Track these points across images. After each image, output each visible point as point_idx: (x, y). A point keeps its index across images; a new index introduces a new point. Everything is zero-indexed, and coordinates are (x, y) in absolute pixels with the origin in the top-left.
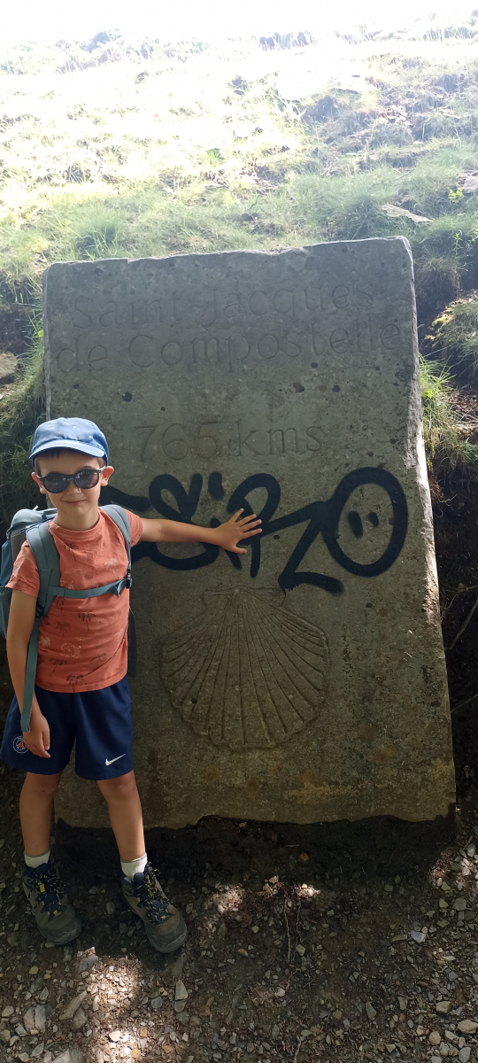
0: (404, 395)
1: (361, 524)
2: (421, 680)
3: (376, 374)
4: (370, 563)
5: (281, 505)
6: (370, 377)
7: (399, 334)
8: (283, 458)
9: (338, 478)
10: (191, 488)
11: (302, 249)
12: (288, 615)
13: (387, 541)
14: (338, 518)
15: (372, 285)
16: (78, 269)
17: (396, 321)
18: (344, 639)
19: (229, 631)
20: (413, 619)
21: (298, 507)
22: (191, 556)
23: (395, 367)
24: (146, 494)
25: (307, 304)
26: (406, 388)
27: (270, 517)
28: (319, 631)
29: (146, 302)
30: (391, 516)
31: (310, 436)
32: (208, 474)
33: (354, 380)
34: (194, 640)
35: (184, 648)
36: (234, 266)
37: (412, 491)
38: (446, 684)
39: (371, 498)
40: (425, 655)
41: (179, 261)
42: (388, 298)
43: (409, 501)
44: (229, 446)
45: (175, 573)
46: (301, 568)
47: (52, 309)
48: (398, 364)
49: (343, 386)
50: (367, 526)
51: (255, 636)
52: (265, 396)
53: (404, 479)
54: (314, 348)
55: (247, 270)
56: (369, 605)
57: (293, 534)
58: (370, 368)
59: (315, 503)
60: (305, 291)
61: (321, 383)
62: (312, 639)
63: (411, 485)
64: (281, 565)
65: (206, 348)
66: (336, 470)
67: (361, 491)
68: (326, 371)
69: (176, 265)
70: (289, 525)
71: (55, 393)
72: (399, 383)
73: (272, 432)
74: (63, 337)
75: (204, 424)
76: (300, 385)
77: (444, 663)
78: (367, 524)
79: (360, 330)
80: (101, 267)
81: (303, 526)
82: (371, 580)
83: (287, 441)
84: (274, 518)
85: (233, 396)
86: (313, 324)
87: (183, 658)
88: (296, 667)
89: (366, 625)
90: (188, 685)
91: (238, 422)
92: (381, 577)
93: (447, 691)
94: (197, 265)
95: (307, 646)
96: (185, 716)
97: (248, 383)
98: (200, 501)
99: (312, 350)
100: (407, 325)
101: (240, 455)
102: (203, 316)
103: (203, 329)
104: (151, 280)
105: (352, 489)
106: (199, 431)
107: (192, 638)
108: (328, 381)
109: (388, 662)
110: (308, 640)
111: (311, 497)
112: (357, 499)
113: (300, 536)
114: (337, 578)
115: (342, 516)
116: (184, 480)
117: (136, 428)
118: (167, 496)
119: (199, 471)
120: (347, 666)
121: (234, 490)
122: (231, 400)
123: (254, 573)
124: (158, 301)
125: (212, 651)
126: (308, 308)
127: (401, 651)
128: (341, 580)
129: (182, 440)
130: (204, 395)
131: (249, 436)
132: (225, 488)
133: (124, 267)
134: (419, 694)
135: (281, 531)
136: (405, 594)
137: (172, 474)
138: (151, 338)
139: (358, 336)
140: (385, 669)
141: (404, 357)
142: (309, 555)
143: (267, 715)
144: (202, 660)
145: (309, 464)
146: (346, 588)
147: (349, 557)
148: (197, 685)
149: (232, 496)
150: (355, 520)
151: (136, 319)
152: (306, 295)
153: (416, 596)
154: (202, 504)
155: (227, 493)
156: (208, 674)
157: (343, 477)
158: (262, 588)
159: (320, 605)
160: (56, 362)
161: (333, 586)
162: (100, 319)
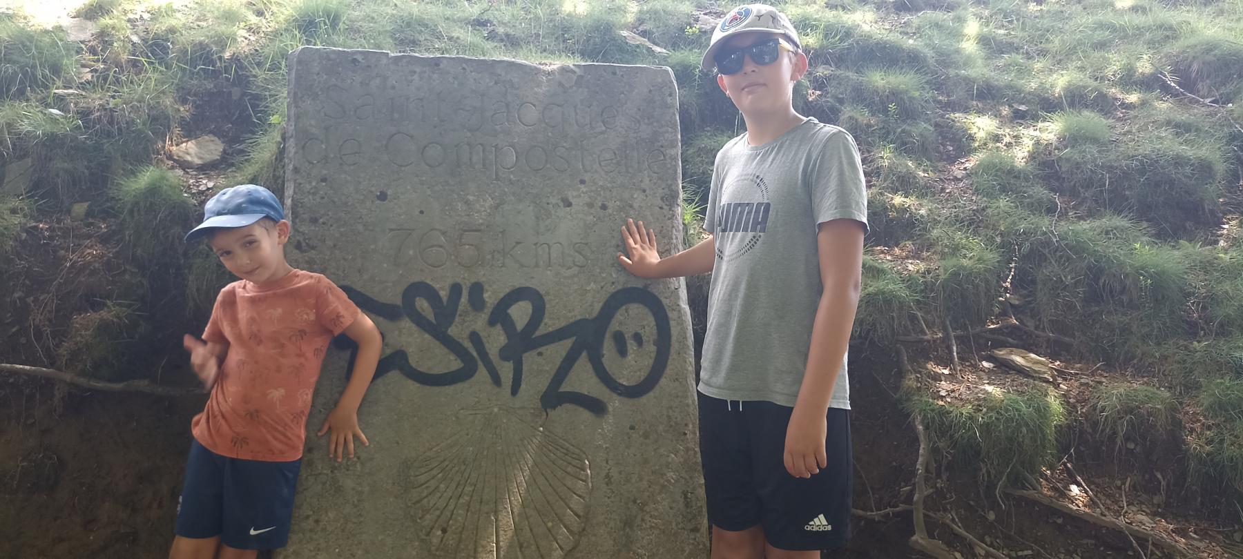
0: (669, 219)
1: (626, 344)
2: (681, 505)
3: (642, 196)
4: (634, 384)
5: (546, 320)
6: (636, 198)
7: (665, 159)
8: (549, 272)
9: (604, 296)
10: (450, 297)
11: (571, 66)
12: (549, 437)
13: (651, 362)
14: (603, 336)
15: (639, 110)
16: (333, 56)
17: (662, 147)
18: (607, 463)
19: (485, 453)
20: (674, 442)
21: (563, 324)
22: (446, 371)
23: (660, 191)
24: (398, 301)
25: (576, 121)
26: (671, 212)
27: (533, 333)
28: (581, 454)
29: (408, 99)
30: (655, 337)
31: (577, 252)
32: (468, 284)
33: (621, 200)
34: (447, 463)
35: (434, 472)
36: (503, 74)
37: (675, 313)
38: (705, 510)
39: (635, 318)
40: (685, 479)
41: (445, 62)
42: (655, 124)
43: (672, 323)
44: (493, 257)
45: (428, 389)
46: (565, 388)
47: (300, 95)
48: (663, 189)
49: (610, 205)
50: (632, 346)
51: (514, 459)
52: (531, 208)
53: (668, 301)
54: (583, 165)
55: (516, 80)
56: (632, 428)
57: (558, 351)
58: (636, 189)
59: (581, 320)
60: (575, 107)
61: (588, 200)
62: (574, 462)
63: (675, 307)
64: (543, 384)
65: (471, 153)
66: (602, 288)
67: (627, 310)
68: (593, 188)
69: (442, 66)
70: (553, 342)
71: (298, 186)
72: (665, 207)
73: (539, 245)
74: (311, 125)
75: (466, 231)
76: (567, 200)
77: (704, 487)
78: (631, 344)
79: (628, 152)
80: (359, 58)
81: (568, 343)
82: (636, 401)
83: (554, 255)
84: (537, 333)
85: (499, 205)
86: (582, 141)
87: (433, 484)
88: (557, 493)
89: (628, 447)
90: (438, 513)
91: (503, 232)
92: (644, 399)
93: (706, 516)
94: (464, 69)
95: (569, 469)
96: (433, 548)
97: (514, 193)
98: (458, 313)
99: (581, 167)
100: (673, 152)
101: (504, 265)
102: (469, 120)
103: (469, 134)
104: (413, 77)
105: (617, 308)
106: (460, 239)
107: (444, 460)
108: (596, 199)
109: (649, 487)
110: (570, 464)
111: (577, 314)
112: (622, 318)
113: (564, 354)
114: (601, 398)
115: (608, 335)
116: (442, 288)
117: (391, 230)
118: (422, 304)
119: (458, 280)
120: (609, 491)
121: (496, 302)
122: (496, 209)
123: (514, 392)
124: (421, 100)
125: (466, 475)
126: (577, 125)
127: (663, 475)
128: (605, 401)
129: (441, 246)
130: (467, 202)
131: (514, 247)
132: (487, 300)
133: (384, 61)
134: (679, 519)
135: (545, 348)
136: (669, 417)
137: (429, 281)
138: (412, 137)
139: (626, 157)
140: (646, 494)
141: (669, 182)
142: (573, 375)
143: (525, 545)
144: (453, 485)
145: (576, 279)
146: (610, 409)
147: (614, 377)
148: (449, 514)
149: (494, 309)
150: (619, 339)
151: (396, 116)
152: (575, 111)
153: (678, 419)
154: (460, 315)
155: (489, 305)
156: (461, 501)
157: (609, 295)
158: (523, 408)
159: (582, 427)
160: (301, 151)
161: (596, 407)
162: (355, 111)
